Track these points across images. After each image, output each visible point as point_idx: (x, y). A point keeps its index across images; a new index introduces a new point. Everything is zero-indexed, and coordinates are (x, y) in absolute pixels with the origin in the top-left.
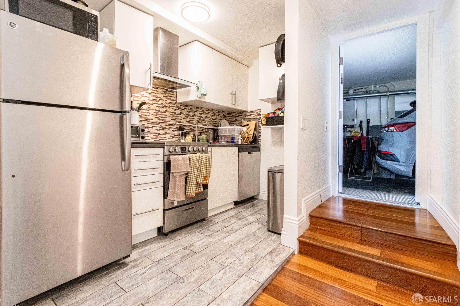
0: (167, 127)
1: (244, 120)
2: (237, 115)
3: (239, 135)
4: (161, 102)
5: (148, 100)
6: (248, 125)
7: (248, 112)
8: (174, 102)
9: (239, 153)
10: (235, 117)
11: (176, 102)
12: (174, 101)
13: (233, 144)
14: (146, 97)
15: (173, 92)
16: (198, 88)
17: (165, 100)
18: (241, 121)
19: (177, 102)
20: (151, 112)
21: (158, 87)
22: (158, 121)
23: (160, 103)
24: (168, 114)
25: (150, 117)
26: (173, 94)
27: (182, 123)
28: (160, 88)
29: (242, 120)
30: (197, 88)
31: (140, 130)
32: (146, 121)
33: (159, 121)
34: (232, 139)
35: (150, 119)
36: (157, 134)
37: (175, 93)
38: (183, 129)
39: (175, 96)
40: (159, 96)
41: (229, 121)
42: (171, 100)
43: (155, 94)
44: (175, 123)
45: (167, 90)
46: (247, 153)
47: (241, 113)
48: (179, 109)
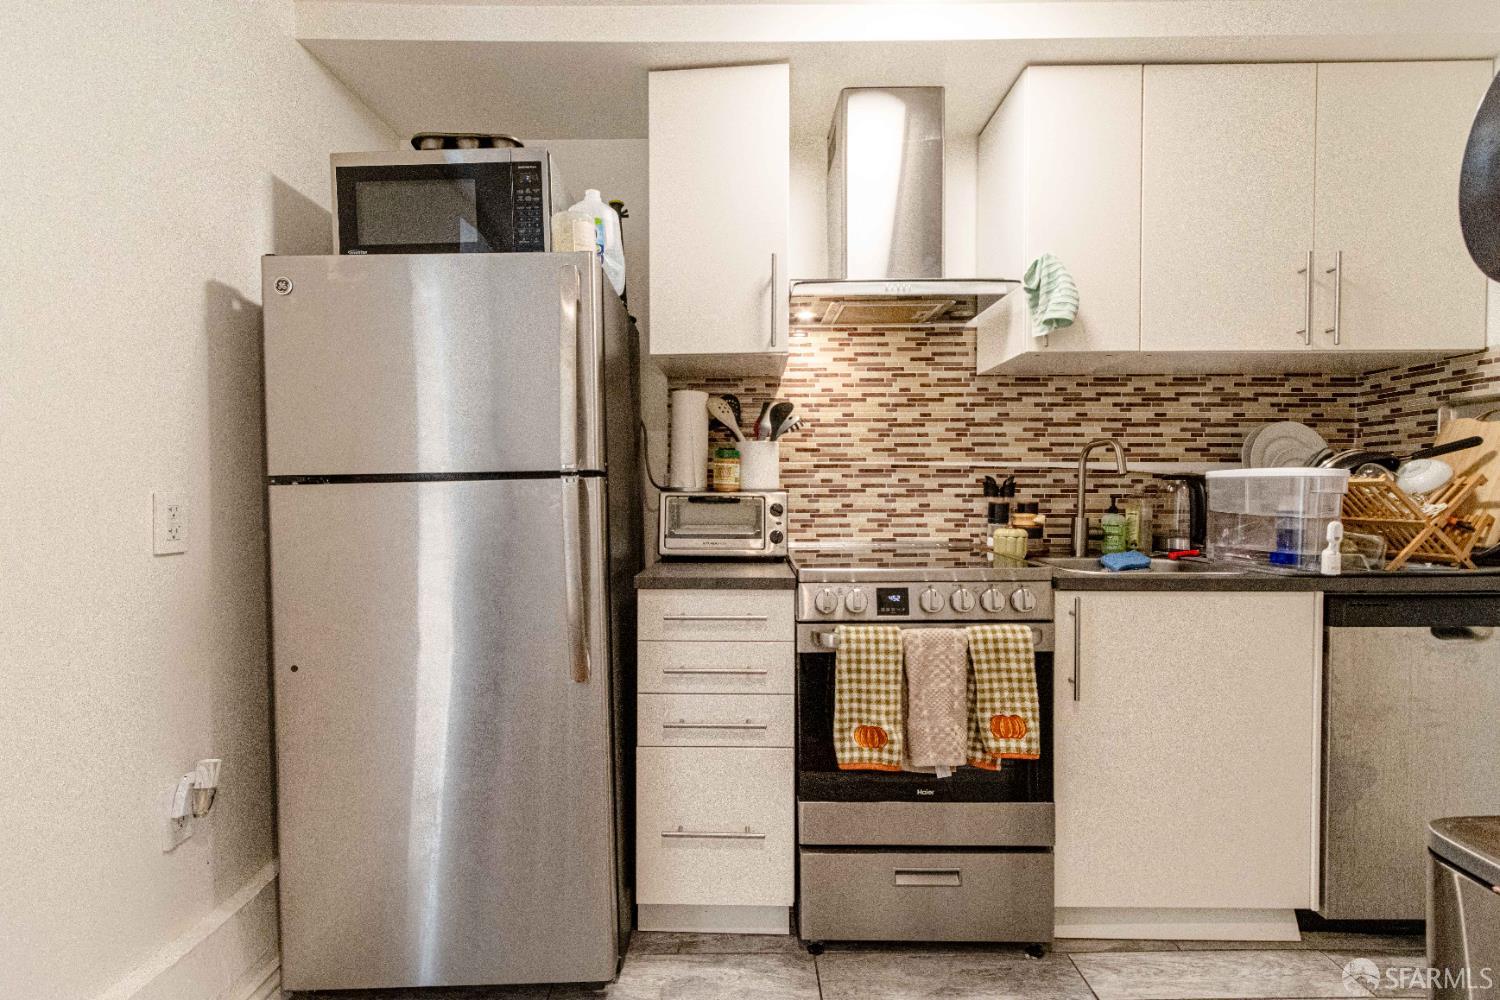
0: (931, 483)
1: (1453, 413)
2: (1403, 385)
3: (1327, 521)
4: (901, 383)
5: (844, 385)
6: (1476, 441)
7: (1486, 357)
8: (964, 375)
9: (1332, 630)
10: (1384, 395)
11: (975, 375)
12: (967, 369)
13: (1282, 571)
14: (836, 375)
15: (958, 332)
16: (1034, 293)
17: (921, 375)
18: (1430, 417)
19: (978, 373)
20: (858, 430)
21: (883, 329)
22: (886, 461)
23: (895, 389)
24: (935, 430)
25: (851, 452)
26: (960, 340)
27: (1006, 460)
28: (894, 329)
29: (1435, 411)
30: (1029, 296)
31: (768, 511)
32: (836, 466)
33: (892, 461)
34: (1281, 544)
35: (852, 460)
36: (883, 516)
37: (967, 338)
38: (1010, 489)
39: (969, 348)
40: (889, 362)
41: (1352, 421)
42: (946, 369)
43: (872, 360)
44: (968, 463)
45: (931, 332)
46: (1429, 629)
47: (1429, 368)
48: (991, 400)
